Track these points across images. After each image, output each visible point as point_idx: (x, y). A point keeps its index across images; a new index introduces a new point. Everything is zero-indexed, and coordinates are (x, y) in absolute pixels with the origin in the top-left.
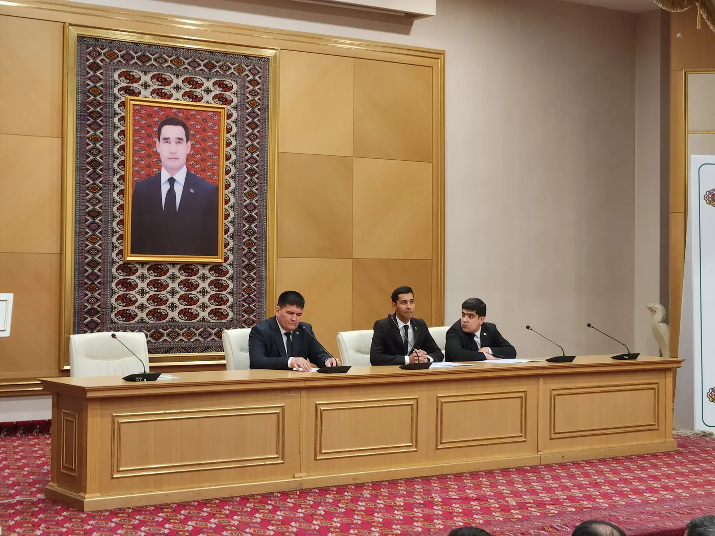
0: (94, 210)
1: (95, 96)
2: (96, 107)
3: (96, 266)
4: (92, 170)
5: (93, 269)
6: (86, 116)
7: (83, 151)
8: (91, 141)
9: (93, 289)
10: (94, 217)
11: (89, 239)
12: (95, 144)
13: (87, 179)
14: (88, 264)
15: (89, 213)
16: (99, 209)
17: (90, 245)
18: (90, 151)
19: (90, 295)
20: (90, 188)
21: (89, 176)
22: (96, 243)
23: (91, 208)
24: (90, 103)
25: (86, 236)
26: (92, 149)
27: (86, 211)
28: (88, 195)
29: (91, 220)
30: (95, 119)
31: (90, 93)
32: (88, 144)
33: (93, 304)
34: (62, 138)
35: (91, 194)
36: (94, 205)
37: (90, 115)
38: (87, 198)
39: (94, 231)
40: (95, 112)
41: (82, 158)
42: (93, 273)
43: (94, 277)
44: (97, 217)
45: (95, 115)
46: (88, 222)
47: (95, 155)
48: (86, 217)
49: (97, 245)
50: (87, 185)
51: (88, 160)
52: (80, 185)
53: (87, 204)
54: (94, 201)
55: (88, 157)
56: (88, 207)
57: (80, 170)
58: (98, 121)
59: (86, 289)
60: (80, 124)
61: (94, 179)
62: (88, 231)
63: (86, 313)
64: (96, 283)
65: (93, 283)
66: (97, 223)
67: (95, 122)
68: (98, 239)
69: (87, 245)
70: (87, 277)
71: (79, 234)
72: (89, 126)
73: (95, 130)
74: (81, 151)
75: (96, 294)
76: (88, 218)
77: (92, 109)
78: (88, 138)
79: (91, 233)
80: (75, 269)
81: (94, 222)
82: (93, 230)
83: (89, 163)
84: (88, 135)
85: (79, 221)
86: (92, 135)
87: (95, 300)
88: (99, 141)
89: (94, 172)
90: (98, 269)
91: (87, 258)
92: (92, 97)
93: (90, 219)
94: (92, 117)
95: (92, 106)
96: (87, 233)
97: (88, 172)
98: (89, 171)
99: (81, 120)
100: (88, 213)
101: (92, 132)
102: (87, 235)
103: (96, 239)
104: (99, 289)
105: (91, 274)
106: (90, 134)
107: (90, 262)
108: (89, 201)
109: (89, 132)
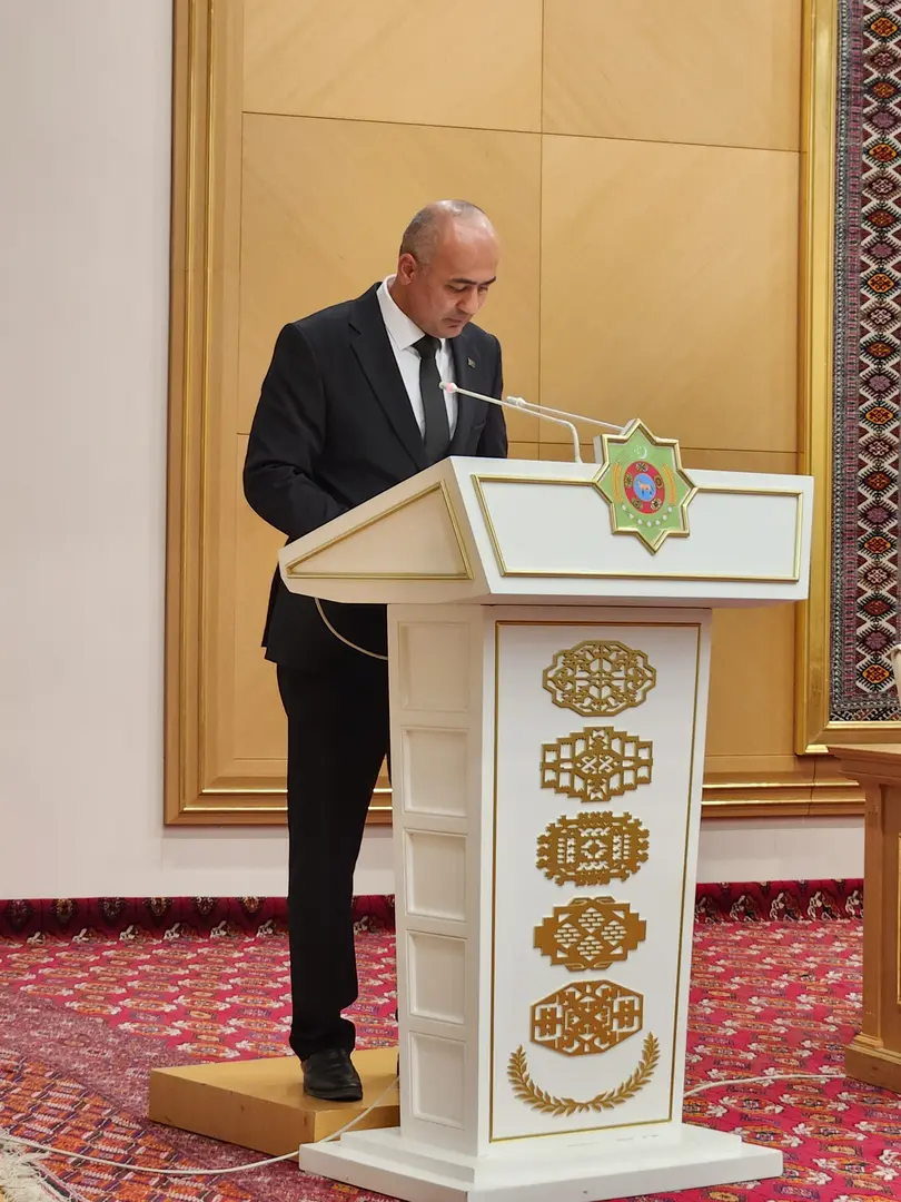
0: (881, 340)
1: (884, 40)
2: (885, 69)
3: (885, 488)
4: (874, 234)
5: (878, 495)
6: (861, 92)
7: (854, 185)
8: (873, 157)
9: (877, 545)
10: (880, 359)
11: (868, 416)
12: (882, 166)
13: (864, 258)
14: (865, 481)
15: (867, 348)
16: (892, 337)
17: (872, 432)
18: (870, 186)
19: (870, 561)
20: (869, 282)
21: (868, 251)
22: (885, 425)
23: (872, 333)
24: (872, 59)
25: (860, 409)
26: (877, 179)
27: (862, 341)
28: (864, 299)
29: (872, 366)
30: (884, 100)
31: (872, 33)
32: (866, 168)
33: (877, 586)
34: (801, 152)
35: (873, 299)
36: (880, 327)
37: (870, 89)
38: (862, 308)
39: (880, 394)
40: (884, 81)
41: (849, 205)
42: (877, 505)
43: (879, 515)
44: (887, 357)
45: (883, 90)
46: (867, 371)
47: (881, 196)
48: (861, 357)
49: (887, 433)
50: (862, 275)
51: (864, 209)
52: (845, 272)
53: (862, 323)
54: (882, 317)
55: (865, 201)
56: (864, 332)
57: (846, 233)
58: (891, 105)
59: (862, 547)
60: (847, 113)
61: (880, 260)
62: (866, 395)
63: (862, 608)
64: (885, 530)
65: (878, 532)
66: (887, 375)
67: (883, 109)
68: (891, 415)
69: (863, 432)
70: (864, 515)
71: (842, 402)
72: (869, 118)
73: (884, 130)
74: (849, 186)
75: (885, 560)
76: (866, 361)
77: (876, 74)
78: (867, 152)
79: (872, 400)
80: (833, 492)
81: (880, 373)
82: (880, 392)
83: (868, 218)
84: (865, 144)
85: (842, 369)
86: (876, 143)
87: (884, 576)
88: (892, 160)
89: (881, 240)
90: (889, 495)
91: (862, 464)
92: (876, 43)
93: (869, 363)
94: (875, 96)
95: (877, 66)
96: (863, 400)
97: (865, 241)
98: (868, 239)
99: (848, 103)
100: (865, 348)
101: (875, 136)
102: (864, 406)
103: (886, 415)
104: (893, 546)
105: (872, 508)
106: (870, 141)
107: (871, 475)
108: (869, 316)
109: (867, 135)
